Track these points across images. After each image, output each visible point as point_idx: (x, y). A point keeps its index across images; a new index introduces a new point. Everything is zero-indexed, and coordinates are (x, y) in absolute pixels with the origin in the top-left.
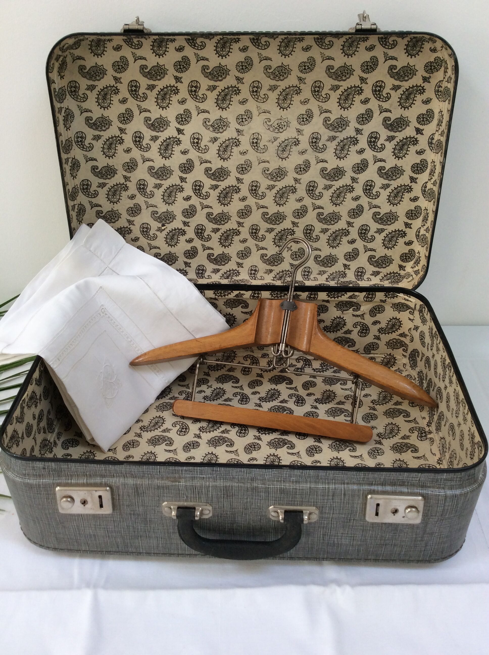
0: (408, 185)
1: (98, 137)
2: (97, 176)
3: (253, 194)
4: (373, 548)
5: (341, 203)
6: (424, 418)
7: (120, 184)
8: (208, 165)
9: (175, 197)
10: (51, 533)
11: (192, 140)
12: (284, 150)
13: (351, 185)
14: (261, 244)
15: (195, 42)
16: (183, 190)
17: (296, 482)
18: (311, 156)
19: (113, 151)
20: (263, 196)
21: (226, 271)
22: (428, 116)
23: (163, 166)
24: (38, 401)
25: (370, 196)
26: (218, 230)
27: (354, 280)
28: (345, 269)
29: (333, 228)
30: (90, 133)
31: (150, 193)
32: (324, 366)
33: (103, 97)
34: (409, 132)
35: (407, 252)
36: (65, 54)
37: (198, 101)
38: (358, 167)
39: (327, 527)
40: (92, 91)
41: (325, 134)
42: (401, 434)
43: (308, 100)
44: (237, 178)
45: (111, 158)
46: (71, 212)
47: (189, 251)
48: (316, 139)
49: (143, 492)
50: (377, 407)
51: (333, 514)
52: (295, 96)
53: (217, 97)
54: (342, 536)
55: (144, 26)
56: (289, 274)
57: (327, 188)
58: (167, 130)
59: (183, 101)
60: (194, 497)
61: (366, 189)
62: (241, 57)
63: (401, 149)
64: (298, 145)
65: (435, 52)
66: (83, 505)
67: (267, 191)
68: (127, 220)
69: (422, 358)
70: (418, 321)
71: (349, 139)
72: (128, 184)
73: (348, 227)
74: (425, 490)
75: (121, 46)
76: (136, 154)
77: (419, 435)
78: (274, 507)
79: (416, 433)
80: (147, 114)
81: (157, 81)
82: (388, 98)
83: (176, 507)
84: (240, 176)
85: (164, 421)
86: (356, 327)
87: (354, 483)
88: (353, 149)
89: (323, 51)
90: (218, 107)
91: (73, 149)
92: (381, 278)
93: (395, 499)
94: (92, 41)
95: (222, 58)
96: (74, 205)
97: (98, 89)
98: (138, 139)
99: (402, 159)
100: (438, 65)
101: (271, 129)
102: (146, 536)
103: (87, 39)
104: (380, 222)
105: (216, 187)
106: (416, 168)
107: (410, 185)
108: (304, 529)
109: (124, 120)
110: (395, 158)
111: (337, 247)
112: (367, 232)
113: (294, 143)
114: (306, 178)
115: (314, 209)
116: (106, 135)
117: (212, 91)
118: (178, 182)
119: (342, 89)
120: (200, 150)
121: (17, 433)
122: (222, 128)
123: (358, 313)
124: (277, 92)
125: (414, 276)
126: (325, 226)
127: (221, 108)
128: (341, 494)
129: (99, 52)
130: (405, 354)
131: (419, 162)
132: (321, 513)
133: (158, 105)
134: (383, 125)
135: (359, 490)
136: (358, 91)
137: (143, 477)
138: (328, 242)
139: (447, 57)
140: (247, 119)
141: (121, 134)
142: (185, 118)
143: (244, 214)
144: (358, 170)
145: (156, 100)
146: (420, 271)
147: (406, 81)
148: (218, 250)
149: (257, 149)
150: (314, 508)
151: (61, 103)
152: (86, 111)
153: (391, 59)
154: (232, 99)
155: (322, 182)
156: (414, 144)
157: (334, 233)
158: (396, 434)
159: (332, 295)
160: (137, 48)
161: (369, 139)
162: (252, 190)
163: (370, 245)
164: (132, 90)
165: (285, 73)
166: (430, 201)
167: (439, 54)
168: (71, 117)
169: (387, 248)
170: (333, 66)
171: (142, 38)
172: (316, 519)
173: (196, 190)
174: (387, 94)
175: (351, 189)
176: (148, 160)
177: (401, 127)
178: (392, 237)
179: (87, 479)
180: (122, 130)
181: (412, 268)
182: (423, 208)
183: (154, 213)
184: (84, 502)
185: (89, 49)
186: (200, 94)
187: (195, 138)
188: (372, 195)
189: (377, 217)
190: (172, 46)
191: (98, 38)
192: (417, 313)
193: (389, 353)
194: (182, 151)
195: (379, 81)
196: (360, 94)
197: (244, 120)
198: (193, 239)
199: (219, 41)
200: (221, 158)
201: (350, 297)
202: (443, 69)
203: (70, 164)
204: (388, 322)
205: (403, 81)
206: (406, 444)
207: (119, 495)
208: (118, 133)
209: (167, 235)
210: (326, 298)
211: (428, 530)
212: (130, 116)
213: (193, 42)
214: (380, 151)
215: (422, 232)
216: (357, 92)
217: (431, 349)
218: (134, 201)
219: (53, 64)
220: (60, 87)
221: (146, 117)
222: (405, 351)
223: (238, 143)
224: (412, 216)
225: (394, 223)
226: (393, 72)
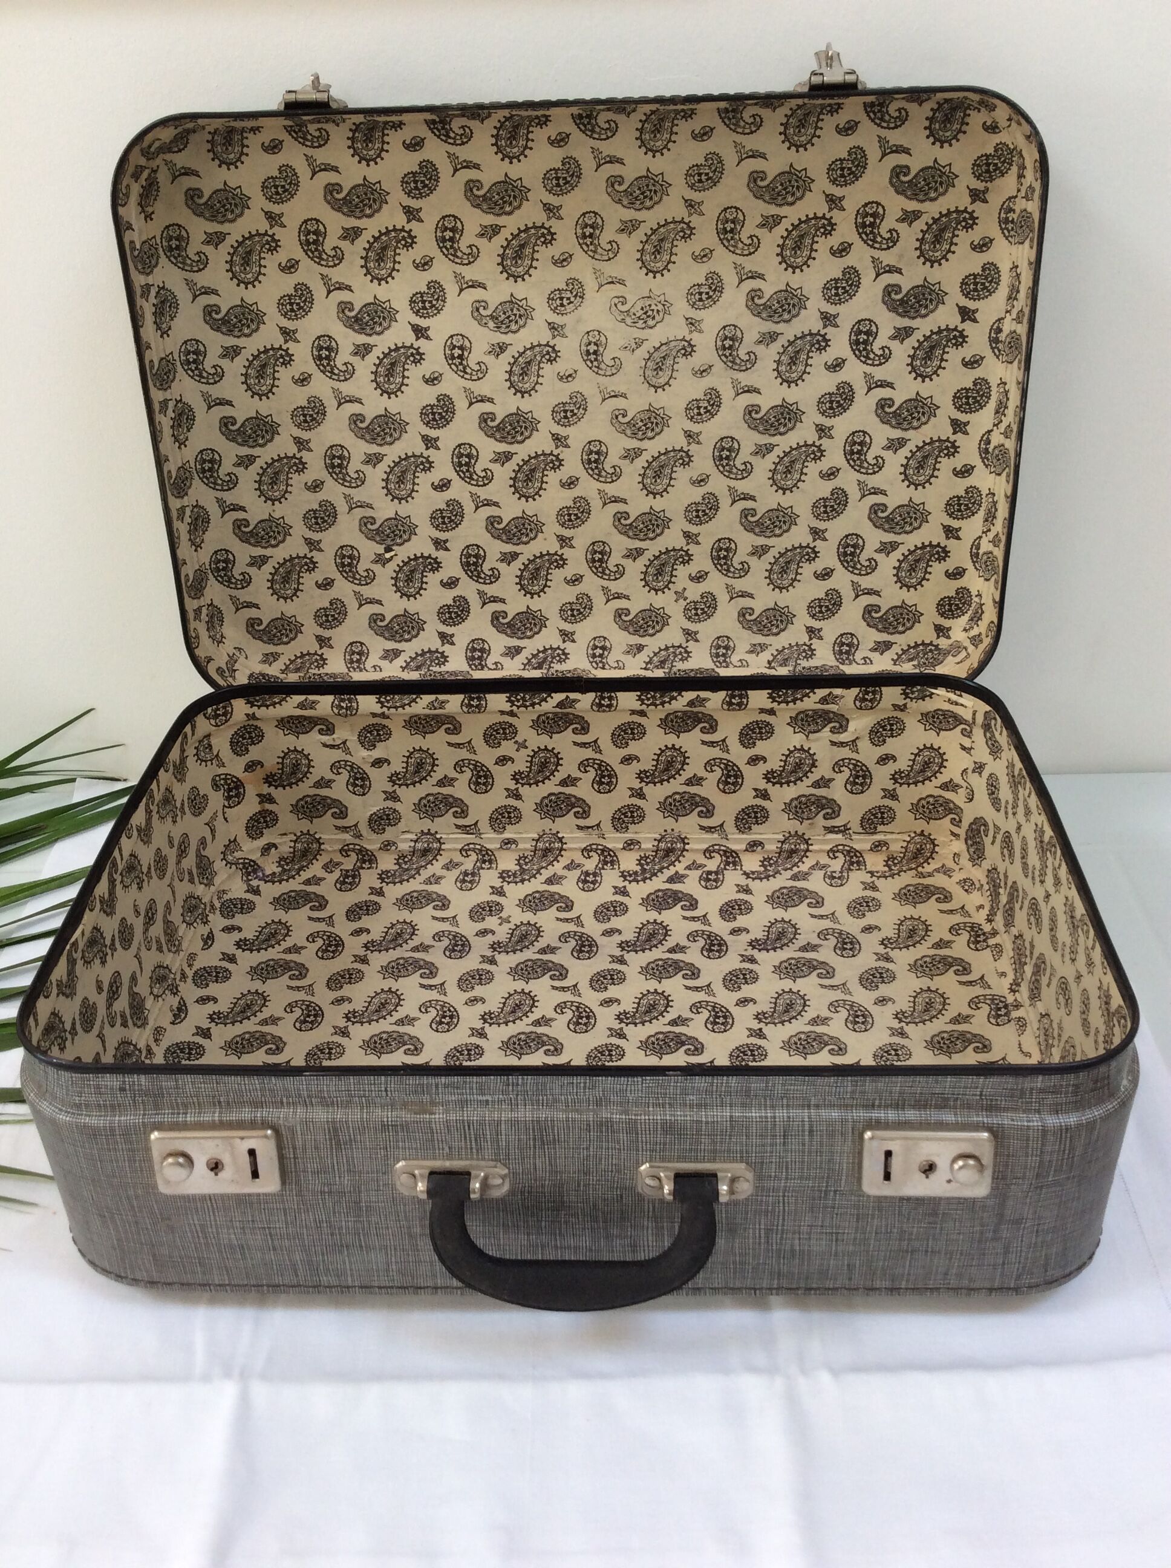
0: (948, 440)
1: (234, 351)
2: (234, 440)
3: (593, 470)
4: (885, 1260)
5: (795, 485)
6: (1003, 974)
7: (286, 457)
8: (487, 407)
9: (414, 484)
10: (142, 1244)
11: (448, 352)
12: (659, 369)
13: (817, 444)
14: (615, 587)
15: (447, 127)
16: (431, 466)
17: (699, 1106)
18: (721, 379)
19: (269, 382)
20: (616, 475)
21: (535, 652)
22: (986, 278)
23: (383, 413)
24: (109, 951)
25: (861, 466)
26: (515, 556)
27: (834, 663)
28: (811, 639)
29: (780, 544)
30: (215, 342)
31: (356, 476)
32: (771, 865)
33: (243, 258)
34: (945, 316)
35: (953, 594)
36: (153, 164)
37: (459, 261)
38: (831, 402)
39: (773, 1211)
40: (217, 245)
41: (753, 327)
42: (951, 1013)
43: (711, 251)
44: (553, 435)
45: (264, 398)
46: (177, 524)
47: (449, 607)
48: (732, 339)
49: (351, 1140)
50: (894, 954)
51: (787, 1179)
52: (681, 244)
53: (501, 251)
54: (810, 1233)
55: (331, 93)
56: (681, 653)
57: (763, 451)
58: (391, 329)
59: (426, 264)
60: (466, 1148)
61: (852, 453)
62: (553, 158)
63: (928, 357)
64: (690, 354)
65: (995, 133)
66: (213, 1173)
67: (624, 464)
68: (306, 539)
69: (994, 837)
70: (982, 752)
71: (808, 338)
72: (306, 456)
73: (815, 540)
74: (997, 1116)
75: (281, 142)
76: (321, 386)
77: (993, 1013)
78: (651, 1167)
79: (985, 1009)
80: (344, 296)
81: (365, 219)
82: (893, 240)
83: (426, 1172)
84: (561, 431)
85: (400, 1000)
86: (841, 772)
87: (832, 1106)
88: (819, 360)
89: (739, 138)
90: (505, 275)
91: (177, 379)
92: (895, 657)
93: (928, 1139)
94: (215, 132)
95: (511, 163)
96: (183, 508)
97: (231, 241)
98: (324, 353)
99: (931, 380)
100: (1004, 162)
101: (629, 321)
102: (361, 1246)
103: (204, 128)
104: (887, 526)
105: (507, 457)
106: (964, 400)
107: (951, 440)
108: (721, 1217)
109: (292, 310)
110: (915, 379)
111: (790, 588)
112: (858, 551)
113: (683, 352)
114: (712, 430)
115: (734, 502)
116: (252, 345)
117: (491, 238)
118: (419, 448)
119: (786, 224)
120: (466, 373)
121: (60, 1019)
122: (516, 322)
123: (843, 737)
124: (640, 234)
125: (971, 648)
126: (761, 541)
127: (514, 276)
128: (803, 1131)
129: (232, 156)
130: (956, 830)
131: (970, 385)
132: (759, 1177)
133: (368, 273)
134: (884, 302)
135: (844, 1121)
136: (824, 226)
137: (348, 1104)
138: (769, 577)
139: (1021, 143)
140: (572, 299)
141: (286, 341)
142: (430, 302)
143: (573, 517)
144: (831, 408)
145: (362, 262)
146: (983, 636)
147: (933, 200)
148: (516, 604)
149: (598, 367)
150: (743, 1166)
151: (148, 274)
152: (205, 293)
153: (896, 152)
154: (536, 256)
155: (749, 439)
156: (956, 345)
157: (781, 555)
158: (940, 1012)
159: (780, 697)
160: (316, 144)
161: (853, 337)
162: (589, 462)
163: (866, 582)
164: (307, 240)
165: (655, 192)
166: (999, 475)
167: (1003, 137)
168: (170, 307)
169: (906, 586)
170: (763, 172)
171: (327, 122)
172: (749, 1193)
173: (460, 465)
174: (890, 231)
175: (818, 454)
176: (350, 401)
177: (926, 307)
178: (917, 561)
179: (220, 1113)
180: (288, 334)
181: (965, 630)
182: (985, 492)
183: (366, 522)
184: (216, 1167)
185: (209, 151)
186: (463, 245)
187: (454, 347)
188: (866, 465)
189: (881, 515)
190: (395, 139)
191: (227, 124)
192: (978, 733)
193: (918, 831)
194: (427, 377)
195: (869, 203)
196: (827, 233)
197: (565, 302)
198: (458, 580)
199: (502, 124)
200: (517, 391)
201: (824, 700)
202: (1014, 169)
203: (171, 414)
204: (913, 757)
205: (924, 201)
206: (963, 1034)
207: (294, 1148)
208: (278, 340)
209: (397, 573)
210: (768, 704)
211: (1008, 1212)
212: (305, 301)
213: (443, 128)
214: (881, 364)
215: (985, 546)
216: (822, 230)
217: (1014, 814)
218: (321, 496)
219: (128, 185)
220: (144, 238)
221: (342, 302)
222: (957, 823)
223: (554, 355)
224: (959, 510)
225: (919, 528)
226: (902, 182)
